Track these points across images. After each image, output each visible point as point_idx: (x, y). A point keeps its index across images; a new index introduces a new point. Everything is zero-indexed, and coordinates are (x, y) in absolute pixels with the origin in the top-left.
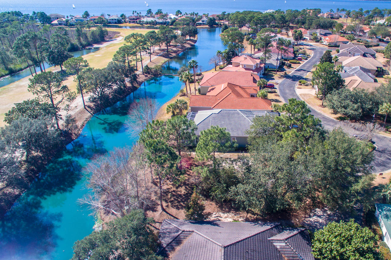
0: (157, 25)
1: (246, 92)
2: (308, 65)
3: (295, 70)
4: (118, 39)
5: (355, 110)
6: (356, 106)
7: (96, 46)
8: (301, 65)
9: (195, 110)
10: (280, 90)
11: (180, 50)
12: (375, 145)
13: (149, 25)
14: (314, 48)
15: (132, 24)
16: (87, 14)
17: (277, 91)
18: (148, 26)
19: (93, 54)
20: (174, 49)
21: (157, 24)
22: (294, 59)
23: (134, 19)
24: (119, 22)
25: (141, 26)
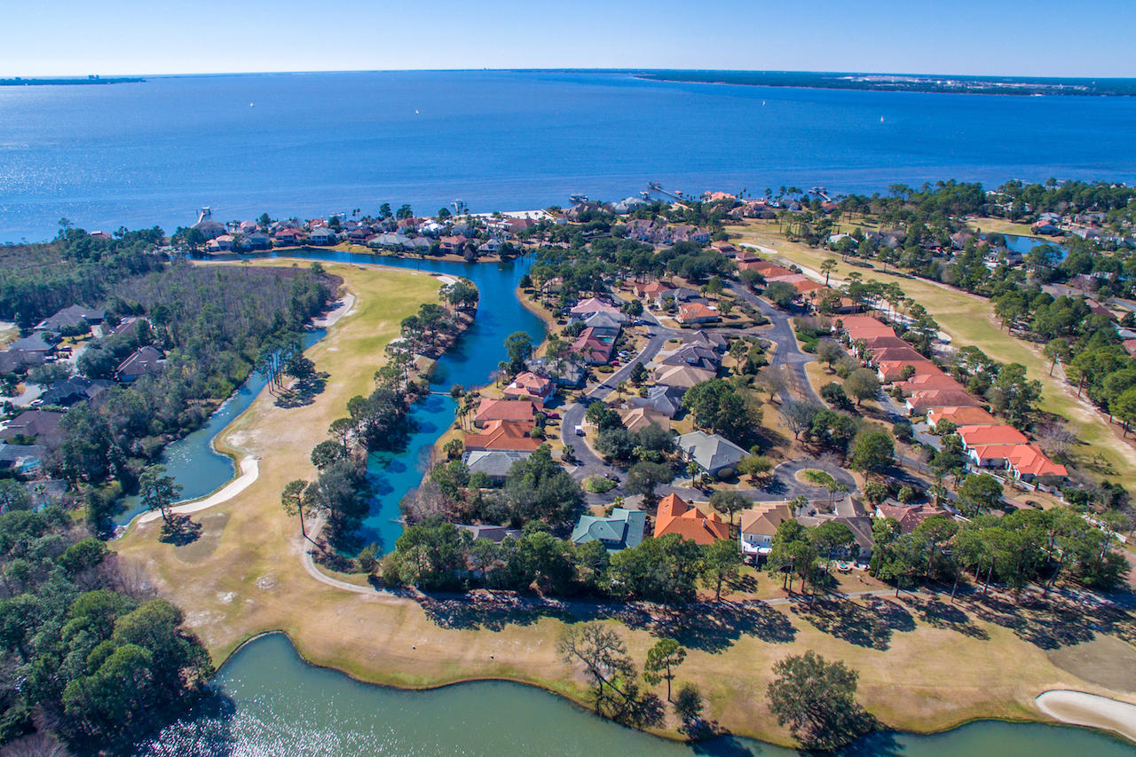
0: (406, 254)
1: (520, 429)
2: (621, 375)
3: (600, 385)
4: (344, 300)
5: (613, 452)
6: (614, 447)
7: (317, 323)
8: (614, 374)
9: (469, 450)
10: (565, 420)
11: (451, 337)
12: (619, 484)
13: (389, 253)
14: (656, 330)
15: (357, 248)
16: (266, 220)
17: (561, 422)
18: (389, 256)
19: (321, 344)
20: (441, 335)
21: (404, 251)
22: (607, 364)
23: (359, 237)
24: (332, 241)
25: (374, 253)
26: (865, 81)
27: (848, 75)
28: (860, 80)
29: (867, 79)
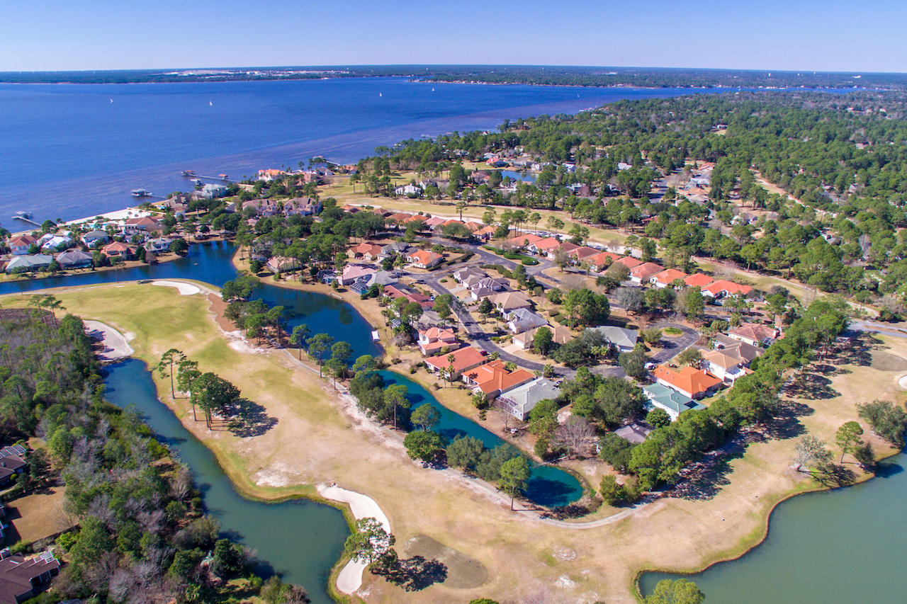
26: (190, 76)
27: (174, 71)
28: (185, 74)
29: (191, 74)
